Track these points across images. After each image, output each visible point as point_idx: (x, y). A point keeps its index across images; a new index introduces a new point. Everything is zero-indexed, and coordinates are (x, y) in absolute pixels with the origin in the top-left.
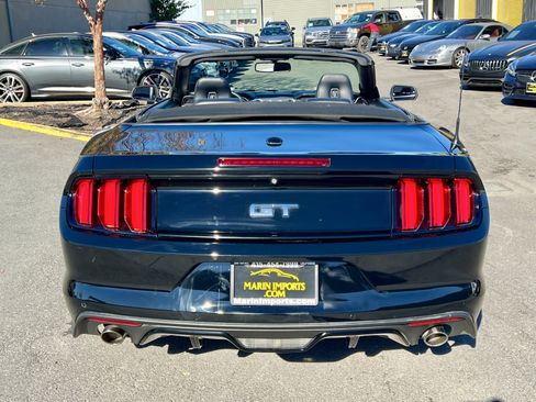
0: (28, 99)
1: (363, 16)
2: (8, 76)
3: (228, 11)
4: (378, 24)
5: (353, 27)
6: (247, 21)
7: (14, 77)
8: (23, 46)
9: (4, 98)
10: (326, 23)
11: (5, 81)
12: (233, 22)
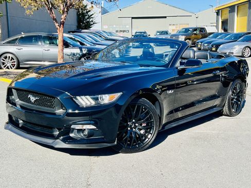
0: (18, 68)
1: (187, 30)
2: (8, 55)
3: (114, 26)
4: (195, 34)
5: (182, 35)
6: (124, 31)
7: (11, 56)
8: (17, 39)
9: (5, 67)
10: (166, 33)
11: (6, 58)
12: (117, 31)
